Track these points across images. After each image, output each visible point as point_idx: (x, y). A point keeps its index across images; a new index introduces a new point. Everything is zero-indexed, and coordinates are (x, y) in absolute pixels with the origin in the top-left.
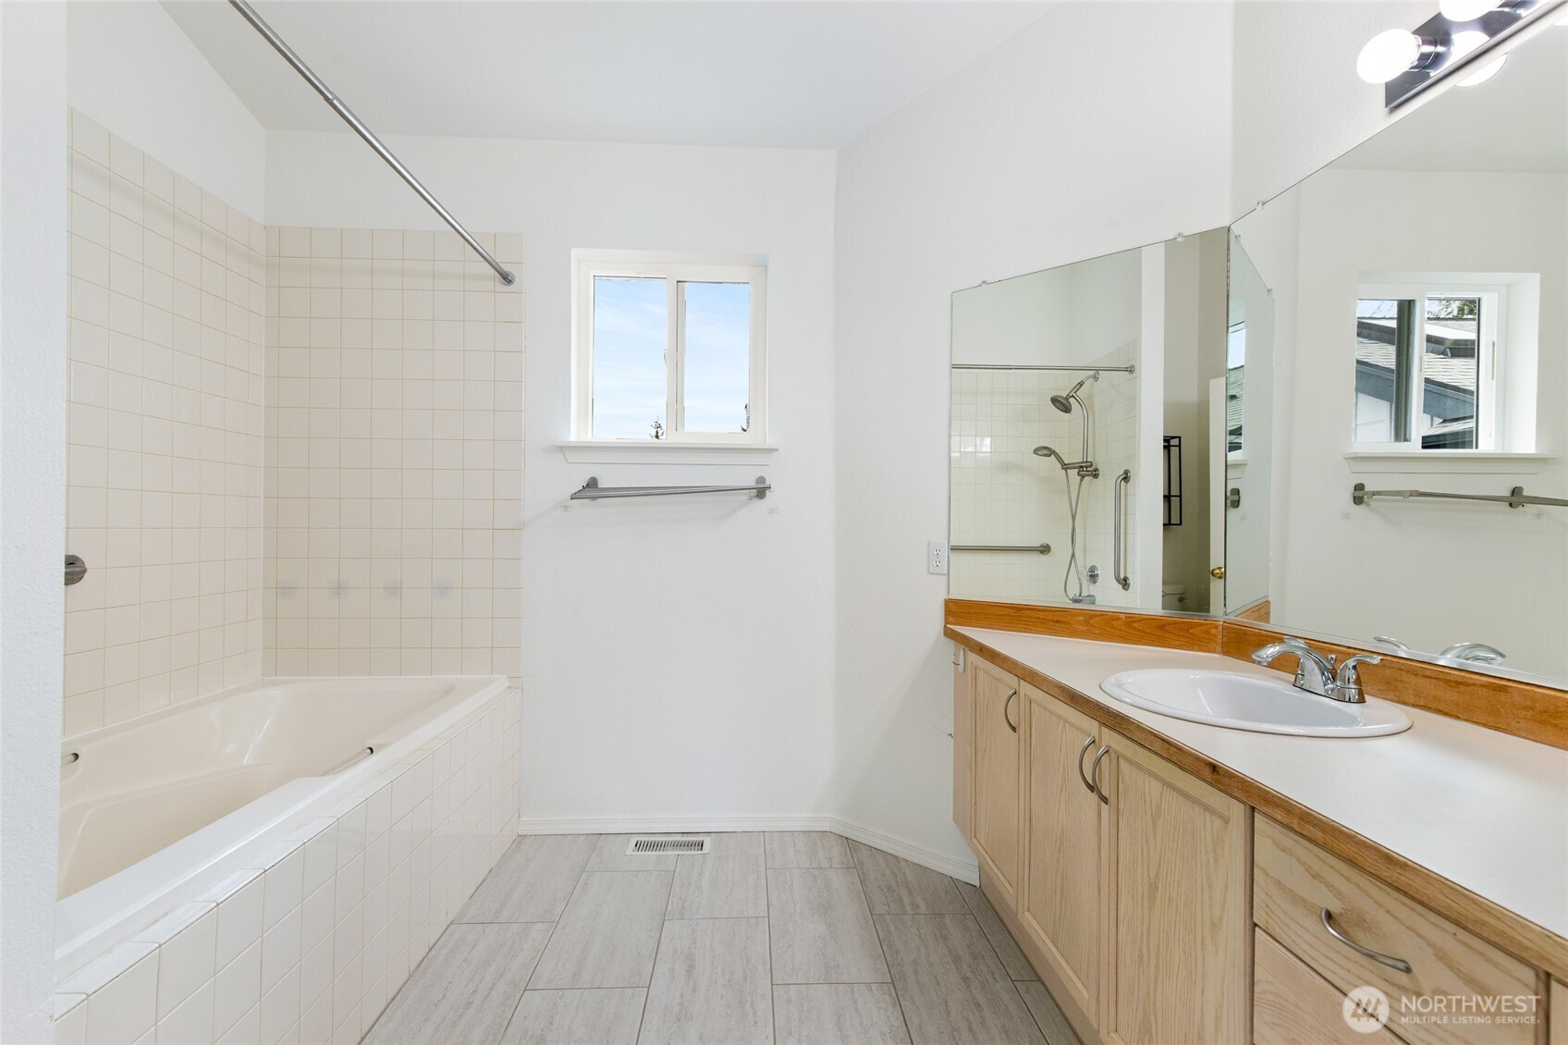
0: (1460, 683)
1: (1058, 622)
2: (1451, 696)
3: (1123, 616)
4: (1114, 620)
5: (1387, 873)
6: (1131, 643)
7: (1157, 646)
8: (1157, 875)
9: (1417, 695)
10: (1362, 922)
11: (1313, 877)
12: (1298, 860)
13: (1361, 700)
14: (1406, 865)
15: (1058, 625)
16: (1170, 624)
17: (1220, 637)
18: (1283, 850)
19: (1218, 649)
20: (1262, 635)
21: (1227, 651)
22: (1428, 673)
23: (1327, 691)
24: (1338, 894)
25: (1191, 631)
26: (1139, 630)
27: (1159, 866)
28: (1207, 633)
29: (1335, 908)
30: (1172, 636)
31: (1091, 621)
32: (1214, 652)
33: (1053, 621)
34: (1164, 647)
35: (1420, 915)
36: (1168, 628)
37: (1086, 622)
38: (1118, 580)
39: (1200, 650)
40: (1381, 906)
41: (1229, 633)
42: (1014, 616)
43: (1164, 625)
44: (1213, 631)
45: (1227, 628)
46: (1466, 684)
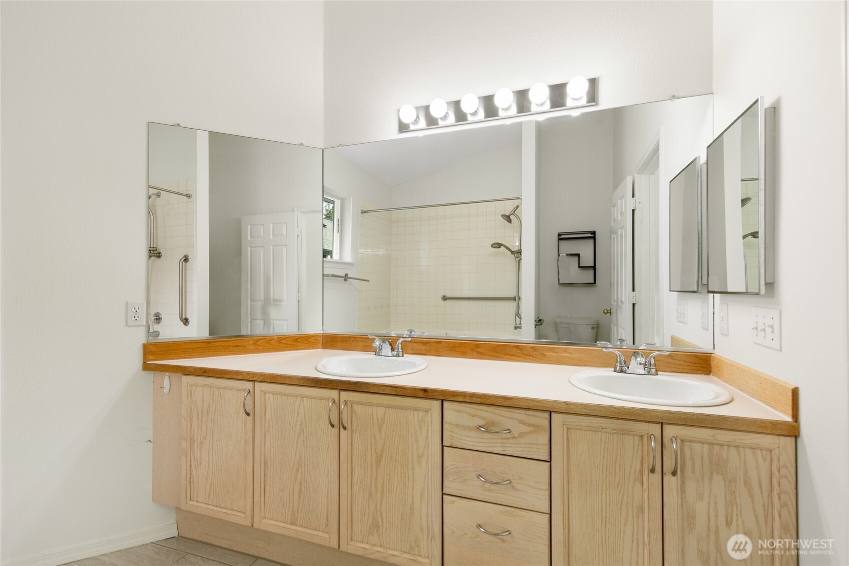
0: (427, 343)
1: (237, 346)
2: (424, 347)
3: (276, 337)
4: (270, 340)
5: (505, 404)
6: (280, 351)
7: (293, 350)
8: (382, 451)
9: (412, 350)
10: (493, 423)
11: (473, 416)
12: (466, 413)
13: (403, 356)
14: (512, 398)
15: (237, 348)
16: (299, 338)
17: (322, 341)
18: (459, 412)
19: (321, 346)
20: (344, 337)
21: (325, 347)
22: (416, 341)
23: (393, 355)
24: (483, 418)
25: (309, 340)
26: (284, 344)
27: (384, 446)
28: (316, 340)
29: (482, 423)
30: (300, 344)
31: (258, 343)
32: (319, 348)
33: (233, 346)
34: (297, 350)
35: (514, 412)
36: (298, 340)
37: (255, 344)
38: (181, 320)
39: (313, 349)
40: (500, 415)
41: (326, 338)
42: (205, 347)
43: (297, 339)
44: (319, 338)
45: (325, 336)
46: (429, 343)
